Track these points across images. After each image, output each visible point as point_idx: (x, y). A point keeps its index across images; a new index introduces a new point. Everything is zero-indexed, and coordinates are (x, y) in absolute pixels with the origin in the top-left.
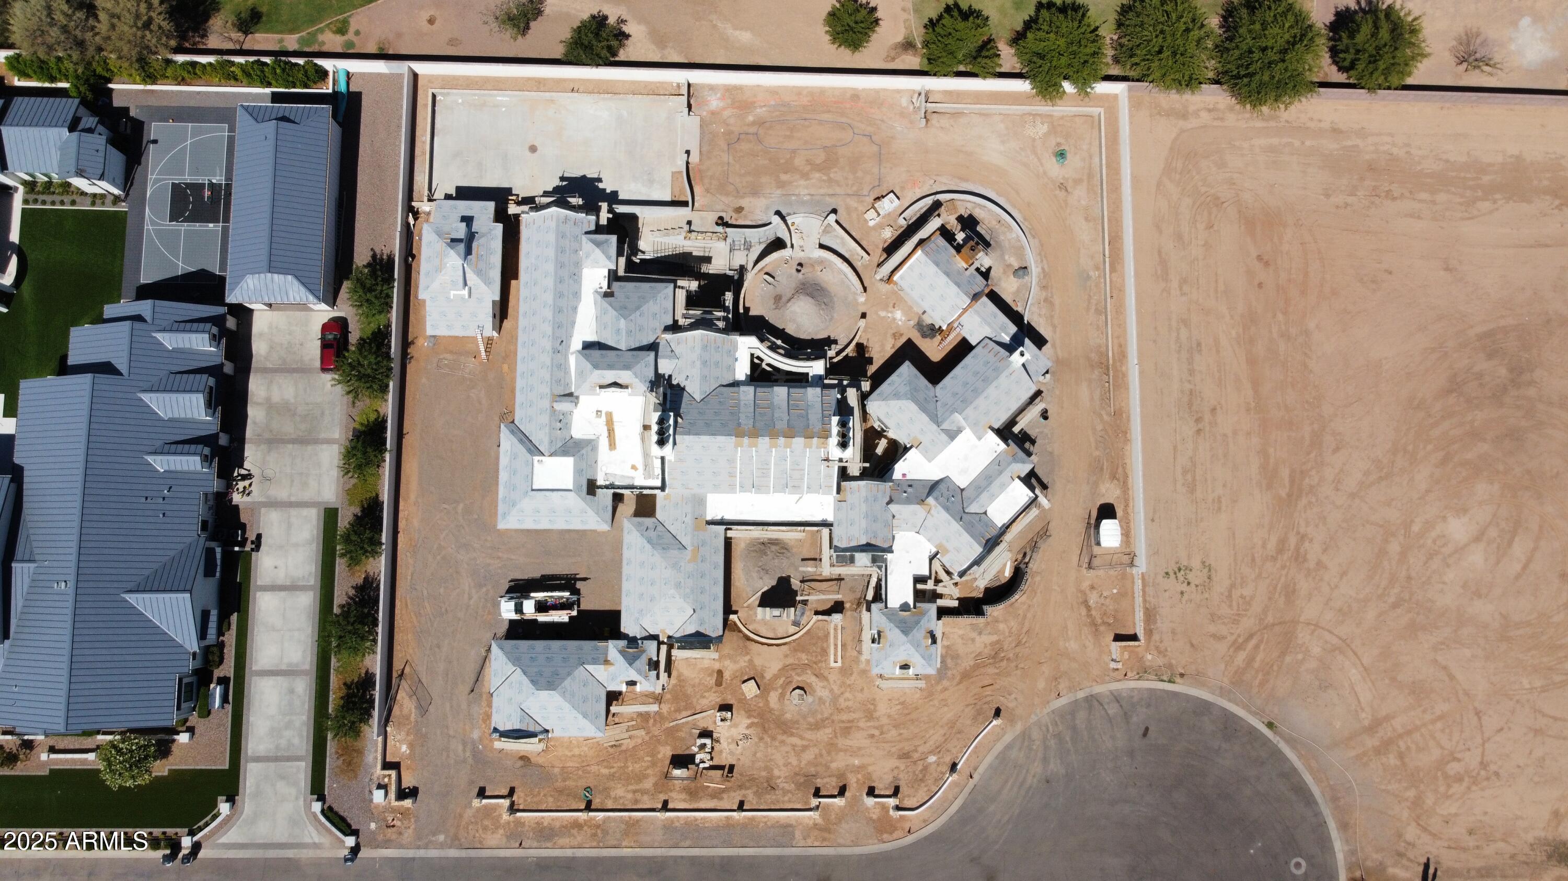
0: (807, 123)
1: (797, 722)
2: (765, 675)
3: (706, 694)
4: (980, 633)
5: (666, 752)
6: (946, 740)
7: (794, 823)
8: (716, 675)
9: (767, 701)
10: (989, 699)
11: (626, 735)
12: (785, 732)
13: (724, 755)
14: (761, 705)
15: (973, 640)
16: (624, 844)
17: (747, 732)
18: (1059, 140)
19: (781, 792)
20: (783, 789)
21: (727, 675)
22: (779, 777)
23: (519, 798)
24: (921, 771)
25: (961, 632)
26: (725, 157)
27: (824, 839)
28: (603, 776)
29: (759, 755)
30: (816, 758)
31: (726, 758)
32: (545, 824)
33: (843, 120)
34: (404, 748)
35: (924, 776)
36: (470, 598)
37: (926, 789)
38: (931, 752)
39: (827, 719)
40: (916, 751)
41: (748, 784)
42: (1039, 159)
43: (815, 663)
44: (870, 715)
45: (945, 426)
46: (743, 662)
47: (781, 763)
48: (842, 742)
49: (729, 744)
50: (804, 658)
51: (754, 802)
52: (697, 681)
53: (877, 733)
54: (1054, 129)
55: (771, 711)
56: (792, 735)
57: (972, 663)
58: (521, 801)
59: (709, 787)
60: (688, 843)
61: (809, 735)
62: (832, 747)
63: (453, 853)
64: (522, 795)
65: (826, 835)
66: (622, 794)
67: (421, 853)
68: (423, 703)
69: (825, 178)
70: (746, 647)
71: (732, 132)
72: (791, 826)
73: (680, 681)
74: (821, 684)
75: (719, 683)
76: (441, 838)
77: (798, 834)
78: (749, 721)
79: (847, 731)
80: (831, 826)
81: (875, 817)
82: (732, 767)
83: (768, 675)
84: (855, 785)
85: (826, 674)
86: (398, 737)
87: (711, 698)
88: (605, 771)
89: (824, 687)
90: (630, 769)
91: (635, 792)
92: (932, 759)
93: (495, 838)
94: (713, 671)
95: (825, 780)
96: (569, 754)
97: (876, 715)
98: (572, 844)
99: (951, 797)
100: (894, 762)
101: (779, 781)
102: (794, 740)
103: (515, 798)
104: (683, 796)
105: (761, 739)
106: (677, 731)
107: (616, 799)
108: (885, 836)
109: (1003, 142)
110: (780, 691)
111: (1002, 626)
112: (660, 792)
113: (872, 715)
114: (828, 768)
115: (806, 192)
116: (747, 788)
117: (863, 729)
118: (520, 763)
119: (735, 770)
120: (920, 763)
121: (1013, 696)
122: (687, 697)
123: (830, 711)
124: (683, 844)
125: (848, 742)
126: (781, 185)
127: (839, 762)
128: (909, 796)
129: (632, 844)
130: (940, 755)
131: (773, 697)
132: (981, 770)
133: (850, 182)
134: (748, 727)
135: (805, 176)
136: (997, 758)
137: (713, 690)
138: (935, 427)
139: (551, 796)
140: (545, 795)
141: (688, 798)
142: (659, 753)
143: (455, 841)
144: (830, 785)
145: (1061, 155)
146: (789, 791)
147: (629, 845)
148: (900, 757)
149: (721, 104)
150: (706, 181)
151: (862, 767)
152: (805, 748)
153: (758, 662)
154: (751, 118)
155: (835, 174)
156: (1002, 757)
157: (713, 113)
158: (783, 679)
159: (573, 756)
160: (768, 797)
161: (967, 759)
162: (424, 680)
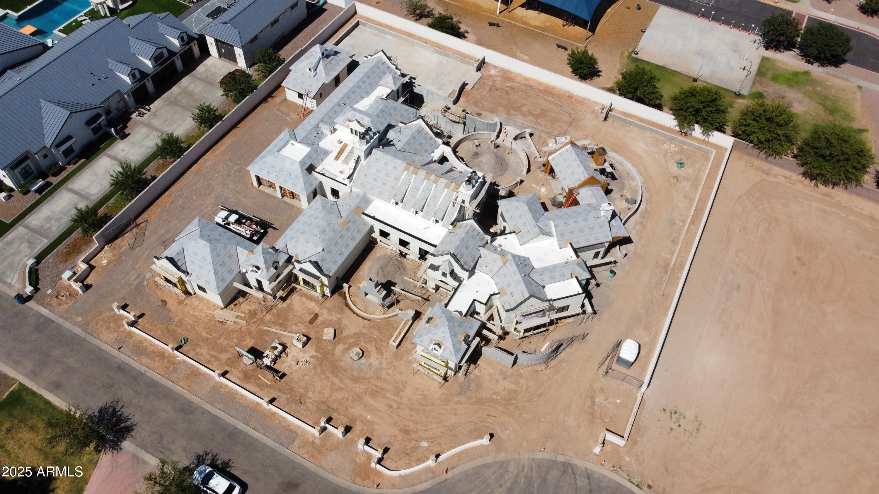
0: (538, 97)
1: (346, 370)
3: (299, 324)
4: (504, 379)
5: (250, 343)
6: (441, 436)
7: (299, 433)
8: (313, 315)
9: (335, 348)
10: (488, 425)
11: (234, 319)
12: (333, 372)
13: (284, 365)
14: (329, 348)
15: (497, 381)
16: (181, 383)
17: (309, 359)
18: (682, 157)
19: (305, 408)
20: (307, 407)
21: (320, 319)
22: (310, 398)
23: (142, 321)
24: (412, 448)
25: (491, 371)
26: (485, 93)
27: (312, 456)
28: (203, 337)
29: (307, 377)
30: (342, 399)
31: (284, 368)
32: (144, 345)
33: (559, 103)
34: (105, 262)
35: (412, 452)
36: (206, 208)
37: (407, 462)
38: (426, 439)
39: (366, 379)
40: (416, 432)
41: (286, 391)
42: (666, 161)
43: (380, 340)
44: (397, 392)
46: (334, 317)
47: (317, 390)
48: (367, 398)
49: (292, 360)
50: (375, 334)
51: (282, 404)
52: (299, 313)
53: (395, 406)
54: (681, 151)
55: (333, 355)
56: (337, 377)
57: (488, 396)
58: (142, 324)
59: (260, 379)
60: (219, 406)
61: (347, 382)
62: (358, 398)
63: (77, 331)
64: (146, 321)
65: (316, 454)
66: (203, 353)
67: (60, 321)
68: (135, 244)
69: (535, 120)
70: (342, 309)
71: (496, 86)
72: (296, 433)
73: (288, 307)
74: (377, 356)
75: (311, 322)
76: (79, 319)
77: (297, 442)
78: (315, 354)
79: (375, 394)
80: (323, 450)
81: (359, 461)
82: (284, 375)
83: (345, 333)
84: (358, 432)
85: (384, 351)
86: (107, 255)
87: (300, 328)
88: (204, 334)
89: (377, 358)
90: (220, 341)
91: (212, 356)
92: (424, 444)
93: (108, 336)
94: (313, 313)
95: (339, 416)
96: (191, 313)
97: (402, 394)
98: (149, 365)
99: (423, 478)
100: (395, 431)
101: (308, 400)
102: (336, 381)
103: (140, 320)
104: (240, 375)
105: (315, 368)
106: (266, 334)
107: (198, 354)
108: (358, 479)
109: (647, 146)
110: (347, 346)
111: (522, 381)
112: (228, 365)
113: (399, 393)
114: (347, 409)
115: (521, 121)
116: (283, 393)
117: (386, 398)
118: (161, 303)
119: (284, 378)
120: (415, 442)
121: (508, 432)
122: (286, 319)
123: (372, 375)
124: (217, 405)
125: (371, 401)
126: (508, 113)
127: (357, 410)
128: (392, 459)
129: (185, 387)
130: (432, 444)
131: (340, 347)
132: (457, 471)
133: (548, 127)
134: (311, 357)
135: (524, 115)
136: (473, 469)
137: (305, 324)
139: (162, 331)
140: (158, 328)
141: (242, 377)
142: (245, 341)
143: (85, 326)
144: (341, 419)
145: (681, 164)
146: (310, 410)
147: (182, 385)
148: (401, 430)
149: (496, 74)
150: (469, 98)
151: (371, 422)
152: (340, 389)
153: (344, 321)
154: (509, 85)
155: (542, 121)
156: (477, 471)
157: (490, 76)
158: (354, 340)
159: (193, 316)
160: (294, 406)
161: (450, 458)
162: (146, 234)
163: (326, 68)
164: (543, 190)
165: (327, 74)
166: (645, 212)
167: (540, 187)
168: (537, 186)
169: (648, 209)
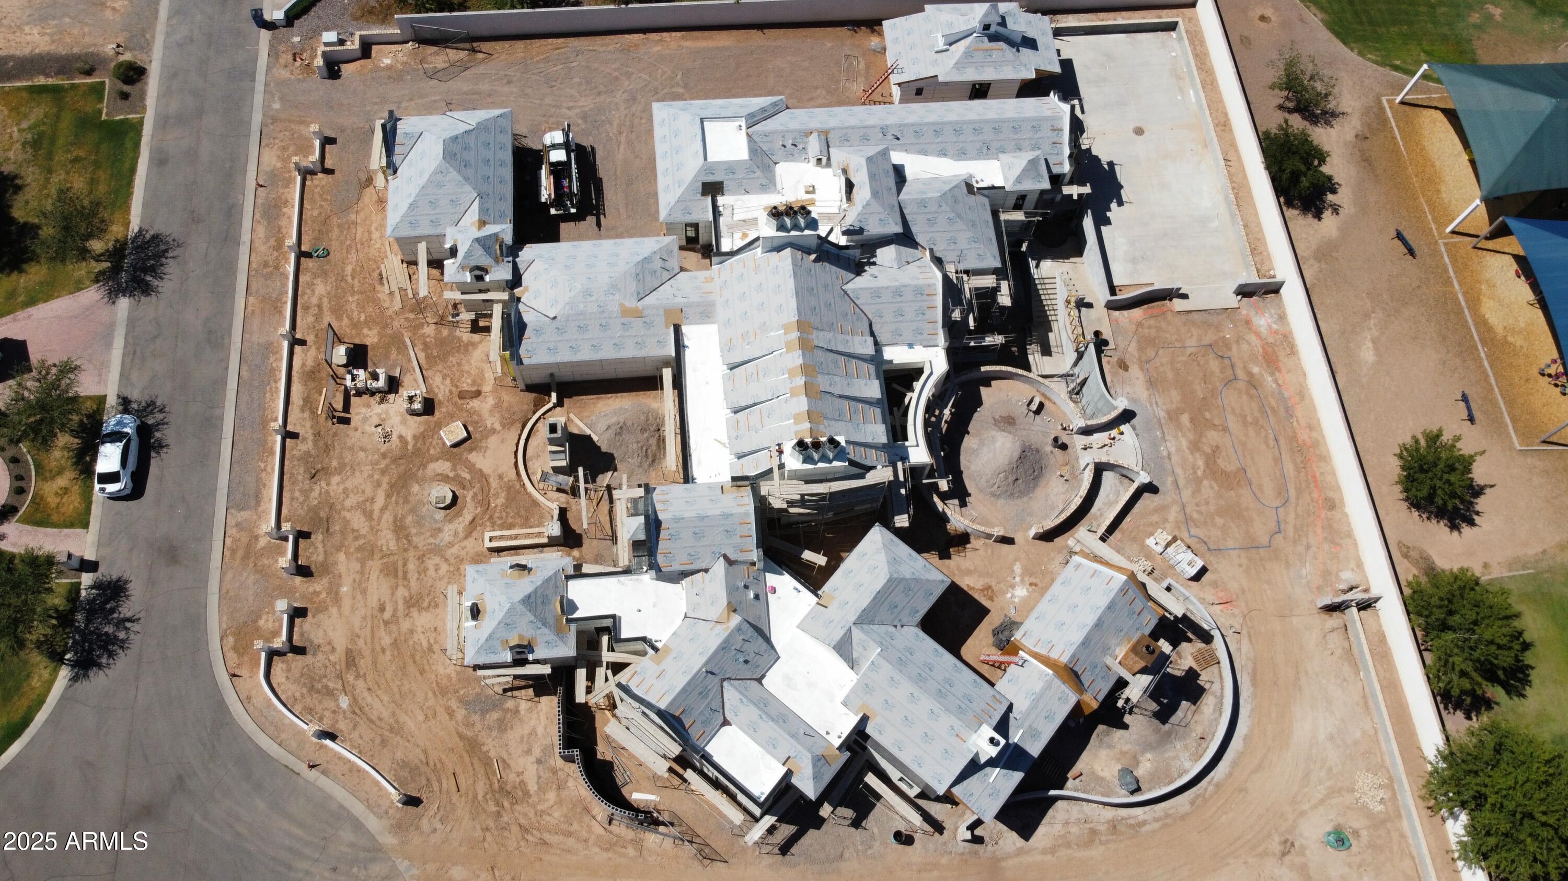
0: (1272, 443)
1: (406, 501)
2: (474, 453)
3: (448, 381)
4: (539, 761)
5: (370, 338)
6: (372, 721)
7: (260, 509)
8: (475, 389)
9: (437, 460)
10: (436, 785)
11: (394, 288)
12: (392, 486)
13: (364, 410)
14: (432, 452)
15: (528, 752)
16: (251, 299)
17: (394, 437)
18: (1364, 833)
19: (307, 487)
20: (311, 490)
21: (475, 404)
22: (328, 484)
23: (320, 179)
24: (326, 687)
25: (540, 730)
26: (1192, 342)
27: (234, 551)
28: (343, 271)
29: (362, 455)
30: (353, 531)
31: (357, 414)
32: (284, 210)
33: (1292, 492)
34: (387, 61)
35: (318, 692)
36: (569, 108)
37: (298, 695)
38: (354, 700)
39: (409, 541)
40: (358, 676)
41: (321, 444)
42: (1322, 802)
43: (491, 517)
44: (413, 603)
45: (857, 633)
46: (492, 421)
47: (349, 484)
48: (375, 565)
49: (379, 415)
50: (499, 501)
51: (295, 452)
52: (466, 368)
53: (387, 615)
54: (1379, 823)
55: (424, 466)
56: (388, 496)
57: (492, 754)
58: (316, 182)
59: (320, 394)
60: (245, 374)
61: (387, 518)
62: (369, 551)
63: (257, 118)
64: (324, 183)
65: (240, 554)
66: (317, 292)
67: (259, 87)
68: (441, 73)
69: (1199, 473)
70: (512, 423)
71: (1230, 349)
72: (258, 503)
73: (466, 345)
74: (460, 529)
75: (462, 395)
76: (277, 106)
77: (245, 514)
78: (409, 438)
79: (392, 571)
80: (252, 560)
81: (261, 622)
82: (347, 421)
83: (473, 457)
84: (311, 589)
85: (475, 534)
86: (400, 55)
87: (442, 387)
88: (349, 269)
89: (456, 534)
90: (350, 299)
91: (320, 306)
92: (344, 702)
93: (271, 159)
94: (479, 385)
95: (320, 546)
96: (373, 228)
97: (414, 612)
98: (256, 241)
99: (283, 736)
100: (341, 642)
101: (323, 484)
102: (380, 500)
103: (320, 175)
104: (310, 363)
105: (384, 456)
106: (398, 348)
107: (311, 285)
108: (231, 640)
109: (1331, 738)
110: (451, 475)
111: (551, 796)
112: (317, 336)
113: (414, 606)
114: (338, 550)
115: (1173, 450)
116: (315, 442)
117: (393, 594)
118: (363, 177)
119: (341, 426)
120: (339, 686)
121: (439, 826)
122: (444, 357)
123: (420, 545)
124: (245, 368)
125: (374, 575)
126: (1173, 416)
127: (345, 564)
128: (289, 670)
129: (250, 308)
130: (349, 715)
131: (443, 467)
132: (324, 782)
133: (1203, 508)
134: (401, 437)
135: (1195, 446)
136: (341, 806)
137: (454, 389)
138: (853, 618)
139: (320, 214)
140: (321, 206)
141: (308, 368)
142: (370, 329)
143: (271, 119)
144: (313, 553)
145: (1340, 840)
146: (307, 497)
147: (249, 304)
148: (349, 652)
149: (1263, 331)
150: (1152, 322)
151: (336, 598)
152: (369, 515)
153: (493, 441)
154: (1256, 370)
155: (1209, 489)
156: (341, 815)
157: (1248, 322)
158: (468, 476)
159: (370, 233)
160: (301, 470)
161: (341, 758)
162: (467, 72)
163: (968, 54)
164: (1021, 592)
165: (959, 66)
166: (1132, 826)
167: (1022, 581)
168: (1022, 576)
169: (1144, 829)
